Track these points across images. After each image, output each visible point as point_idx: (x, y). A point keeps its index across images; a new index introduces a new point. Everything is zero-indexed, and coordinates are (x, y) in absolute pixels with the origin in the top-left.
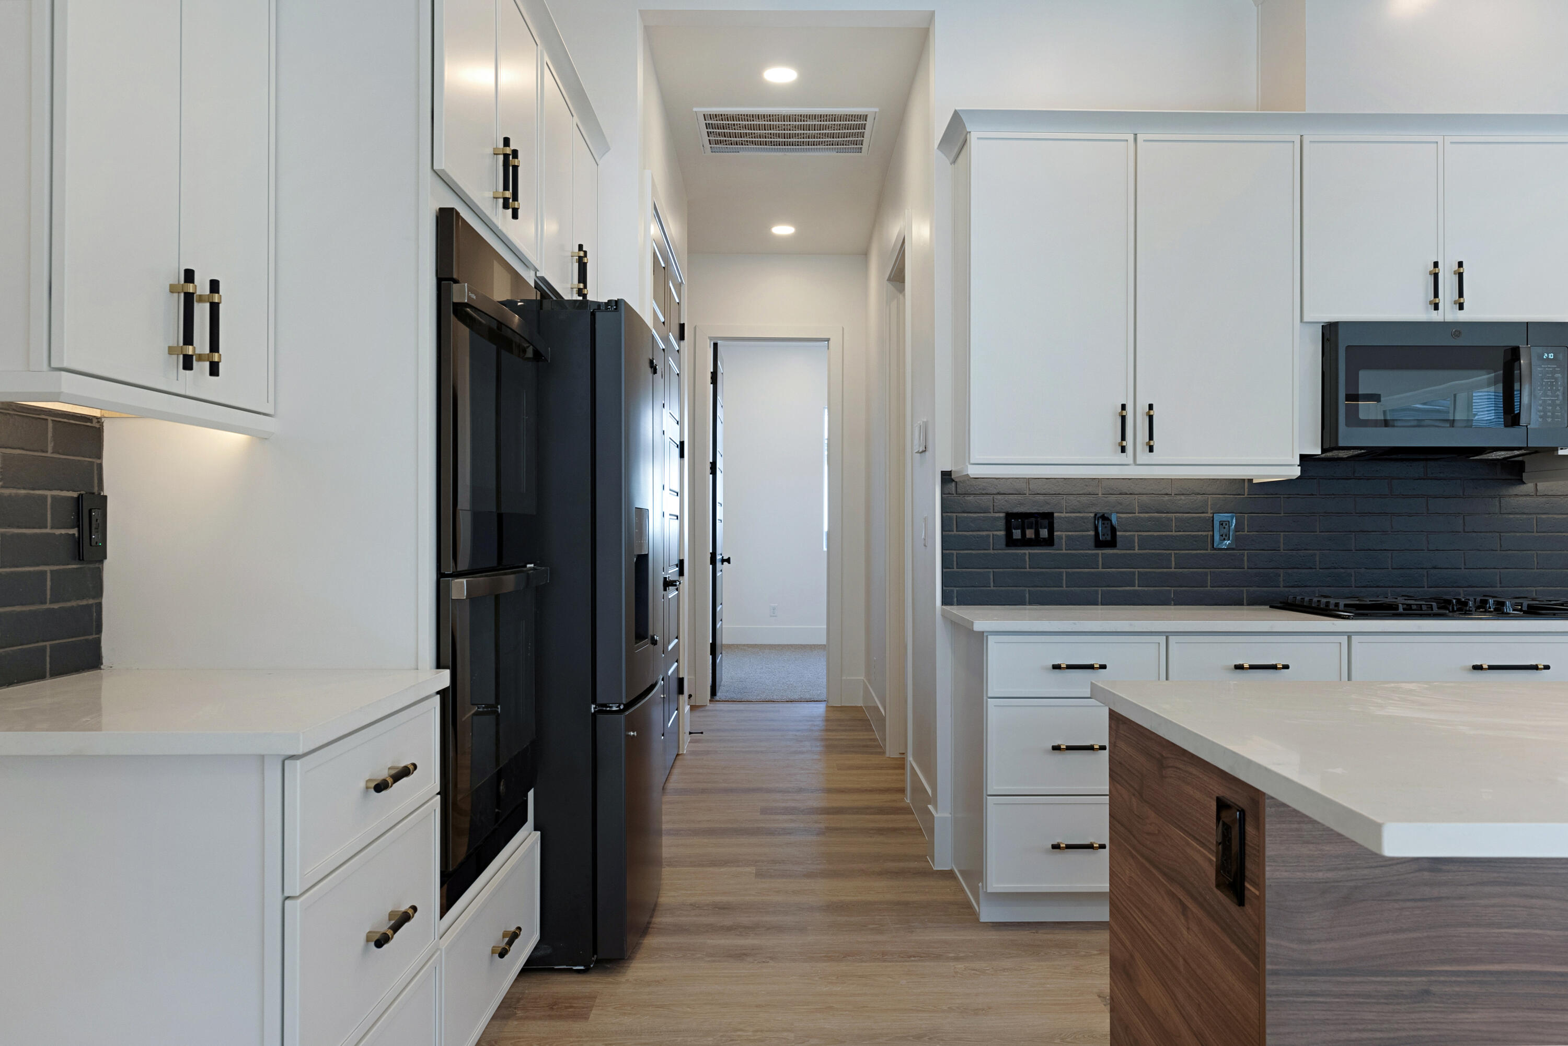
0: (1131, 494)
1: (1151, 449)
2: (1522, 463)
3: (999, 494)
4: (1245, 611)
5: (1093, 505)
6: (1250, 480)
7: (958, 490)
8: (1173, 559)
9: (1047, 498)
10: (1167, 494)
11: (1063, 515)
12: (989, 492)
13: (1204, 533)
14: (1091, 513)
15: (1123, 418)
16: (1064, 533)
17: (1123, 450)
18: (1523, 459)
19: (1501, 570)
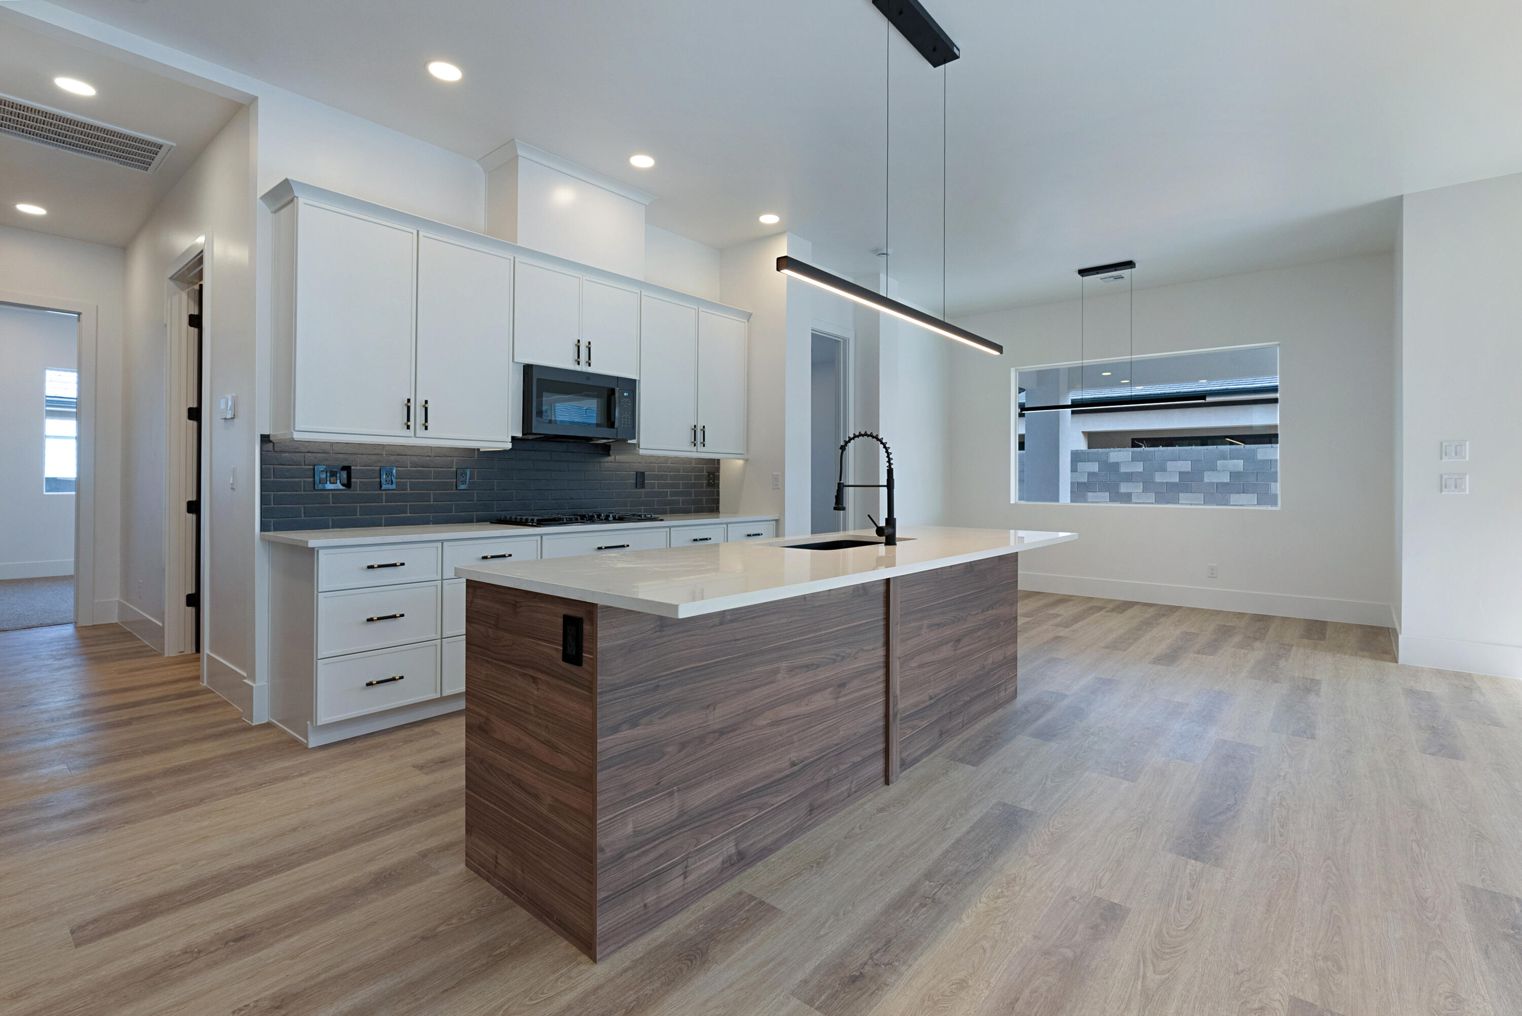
1: (426, 428)
2: (609, 446)
3: (309, 452)
4: (475, 526)
5: (379, 461)
6: (478, 450)
7: (275, 448)
8: (432, 496)
9: (346, 456)
10: (428, 456)
11: (358, 468)
12: (301, 451)
13: (452, 480)
14: (376, 466)
15: (409, 408)
16: (358, 480)
17: (408, 427)
18: (611, 444)
19: (600, 500)
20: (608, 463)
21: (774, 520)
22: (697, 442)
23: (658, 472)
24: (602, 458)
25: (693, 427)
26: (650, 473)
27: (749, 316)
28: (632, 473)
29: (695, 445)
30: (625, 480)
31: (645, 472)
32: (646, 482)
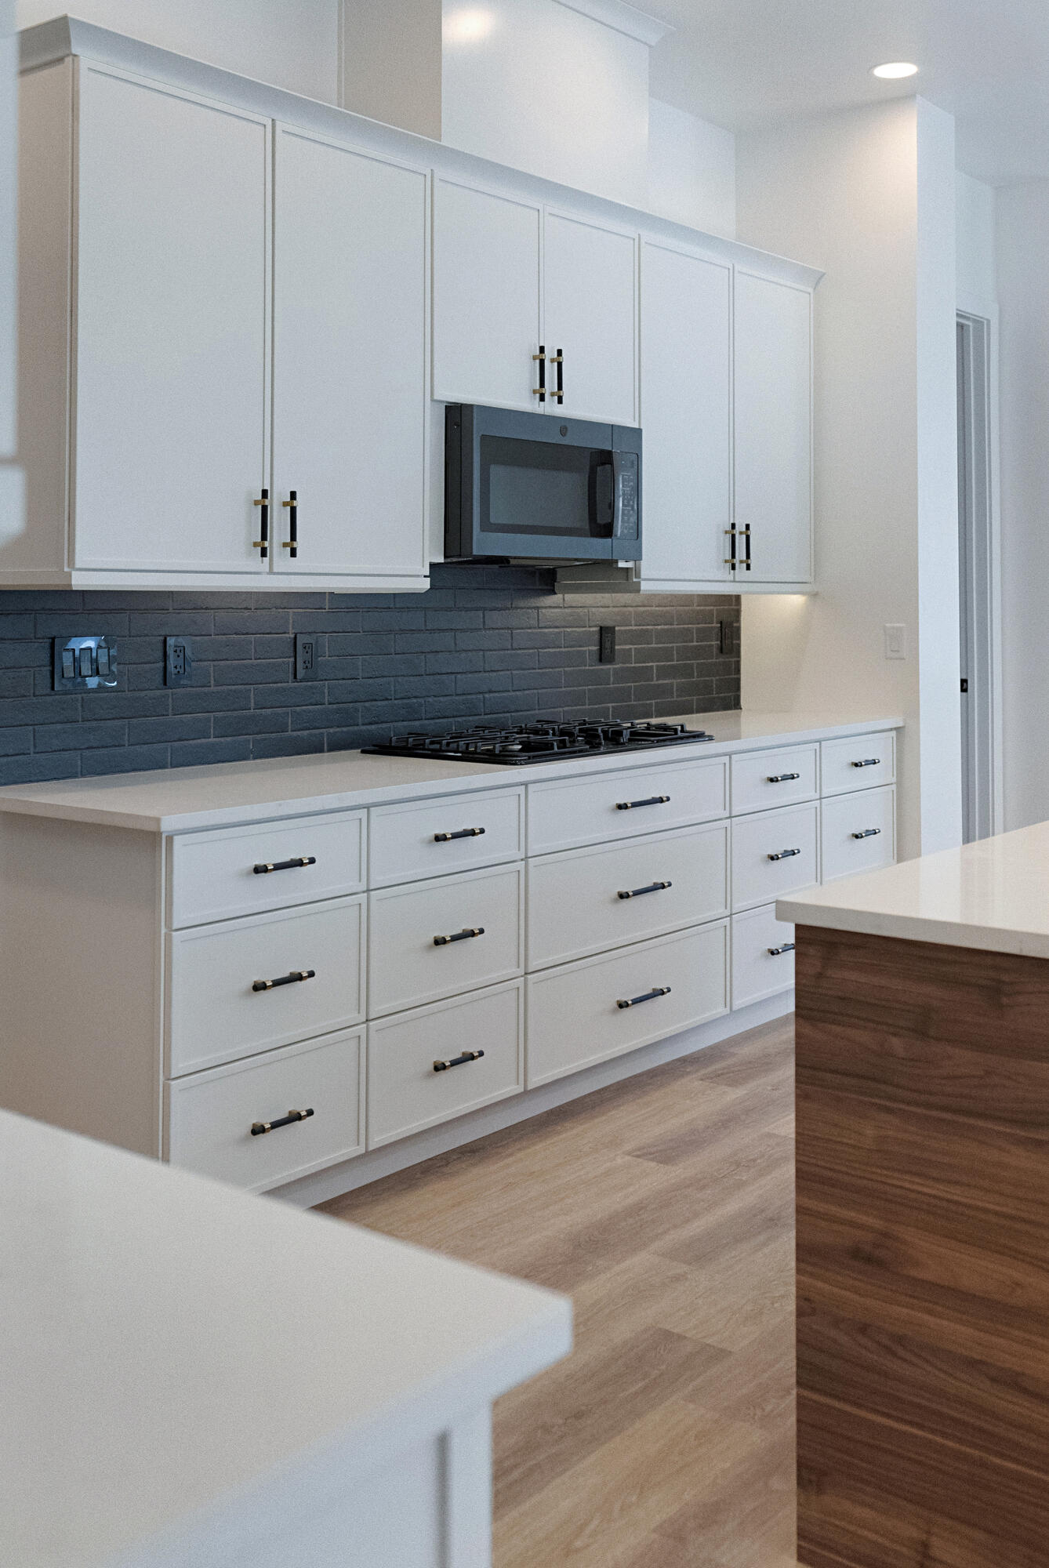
0: (207, 608)
1: (293, 552)
5: (162, 625)
8: (252, 696)
10: (246, 609)
11: (127, 640)
12: (28, 607)
13: (287, 660)
14: (160, 636)
15: (264, 509)
16: (126, 667)
17: (260, 551)
18: (557, 571)
19: (540, 691)
20: (553, 610)
21: (893, 730)
22: (737, 561)
23: (636, 625)
24: (542, 598)
25: (729, 528)
26: (622, 628)
27: (819, 279)
28: (592, 629)
29: (733, 567)
30: (580, 646)
31: (614, 627)
32: (617, 647)
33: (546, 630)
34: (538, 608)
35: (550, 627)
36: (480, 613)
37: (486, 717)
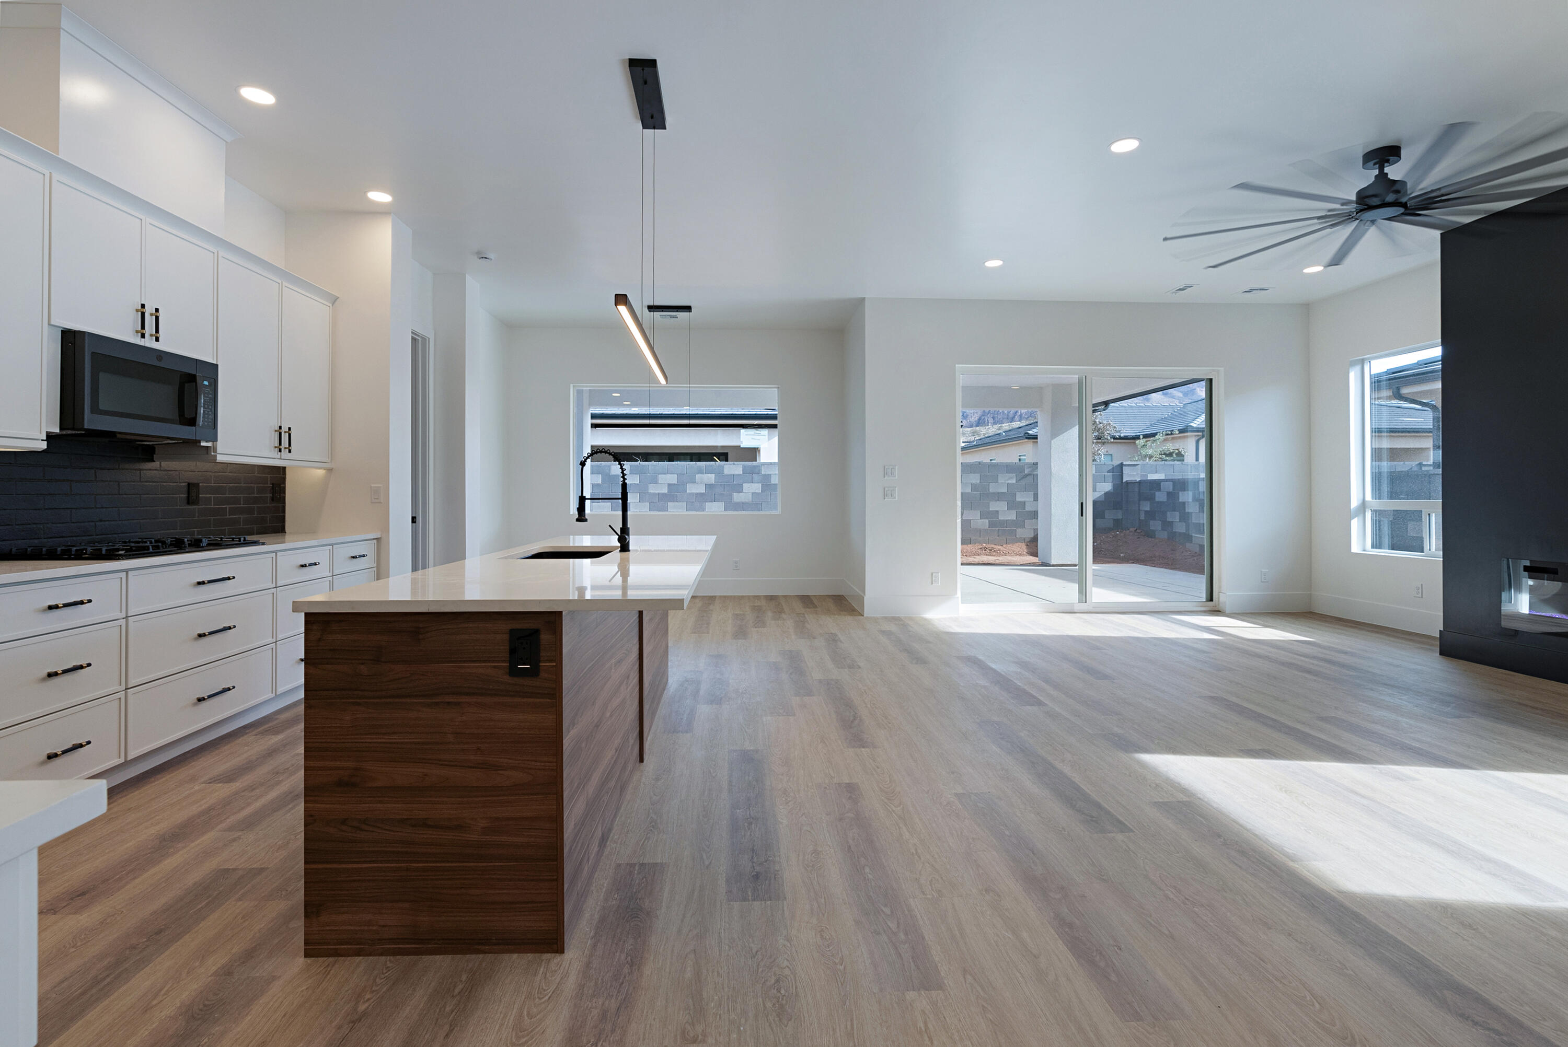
18: (156, 446)
19: (141, 521)
20: (152, 472)
21: (374, 539)
22: (282, 447)
23: (215, 483)
24: (142, 464)
25: (277, 428)
26: (205, 484)
27: (334, 300)
28: (182, 484)
29: (280, 450)
30: (173, 494)
31: (199, 484)
32: (200, 496)
33: (148, 484)
34: (140, 470)
35: (150, 482)
36: (93, 471)
37: (97, 537)
